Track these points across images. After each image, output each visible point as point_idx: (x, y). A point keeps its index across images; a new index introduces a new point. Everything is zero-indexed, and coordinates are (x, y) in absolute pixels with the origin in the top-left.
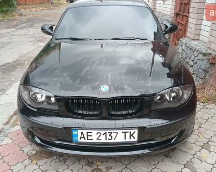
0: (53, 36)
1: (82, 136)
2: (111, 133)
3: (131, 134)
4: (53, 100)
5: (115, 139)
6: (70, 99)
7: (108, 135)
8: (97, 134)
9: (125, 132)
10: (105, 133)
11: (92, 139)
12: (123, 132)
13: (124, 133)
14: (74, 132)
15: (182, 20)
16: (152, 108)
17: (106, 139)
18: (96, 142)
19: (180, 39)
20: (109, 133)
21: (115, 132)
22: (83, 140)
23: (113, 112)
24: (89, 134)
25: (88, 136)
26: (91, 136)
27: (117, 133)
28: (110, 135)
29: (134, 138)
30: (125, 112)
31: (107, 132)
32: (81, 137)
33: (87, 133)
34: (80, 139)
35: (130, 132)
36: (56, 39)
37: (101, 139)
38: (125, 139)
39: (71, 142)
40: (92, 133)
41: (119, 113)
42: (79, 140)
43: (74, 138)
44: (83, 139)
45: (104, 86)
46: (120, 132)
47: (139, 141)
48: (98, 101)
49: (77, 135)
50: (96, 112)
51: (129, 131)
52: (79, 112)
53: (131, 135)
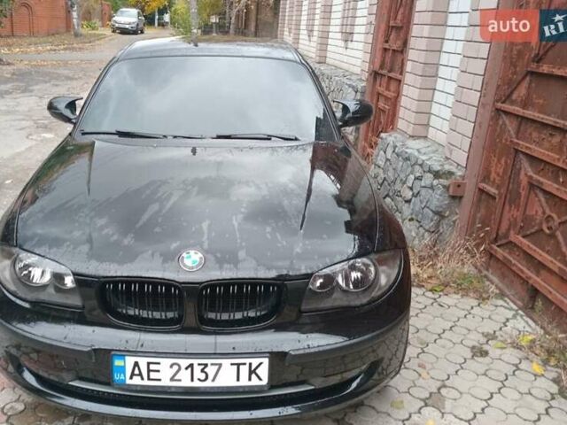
0: (75, 124)
1: (137, 372)
2: (206, 365)
3: (253, 368)
4: (69, 282)
5: (213, 380)
6: (109, 283)
7: (197, 369)
8: (171, 366)
9: (238, 365)
10: (191, 366)
11: (160, 380)
12: (232, 364)
13: (236, 367)
14: (118, 363)
15: (388, 89)
16: (304, 307)
17: (192, 380)
18: (170, 387)
19: (383, 135)
20: (199, 364)
21: (216, 364)
22: (137, 381)
23: (212, 315)
24: (152, 367)
25: (149, 371)
26: (158, 371)
27: (220, 365)
28: (202, 371)
29: (260, 379)
30: (238, 316)
31: (195, 362)
32: (133, 375)
33: (149, 364)
34: (131, 378)
35: (250, 364)
36: (84, 134)
37: (180, 380)
38: (238, 380)
39: (108, 384)
40: (159, 363)
41: (225, 316)
42: (128, 382)
43: (117, 377)
44: (139, 378)
45: (192, 252)
46: (226, 363)
47: (272, 386)
48: (176, 287)
49: (123, 369)
50: (170, 315)
51: (247, 361)
52: (131, 312)
53: (252, 372)
